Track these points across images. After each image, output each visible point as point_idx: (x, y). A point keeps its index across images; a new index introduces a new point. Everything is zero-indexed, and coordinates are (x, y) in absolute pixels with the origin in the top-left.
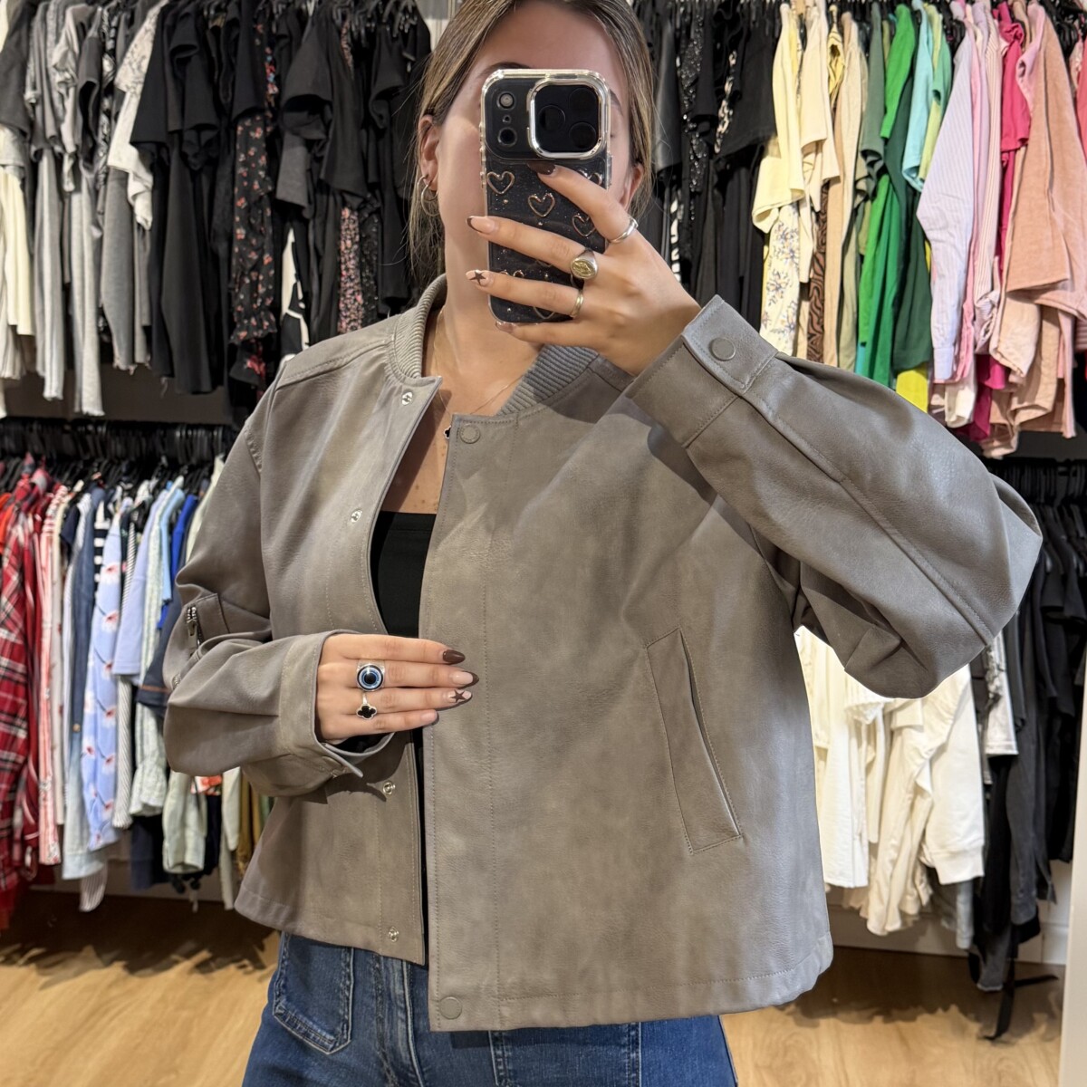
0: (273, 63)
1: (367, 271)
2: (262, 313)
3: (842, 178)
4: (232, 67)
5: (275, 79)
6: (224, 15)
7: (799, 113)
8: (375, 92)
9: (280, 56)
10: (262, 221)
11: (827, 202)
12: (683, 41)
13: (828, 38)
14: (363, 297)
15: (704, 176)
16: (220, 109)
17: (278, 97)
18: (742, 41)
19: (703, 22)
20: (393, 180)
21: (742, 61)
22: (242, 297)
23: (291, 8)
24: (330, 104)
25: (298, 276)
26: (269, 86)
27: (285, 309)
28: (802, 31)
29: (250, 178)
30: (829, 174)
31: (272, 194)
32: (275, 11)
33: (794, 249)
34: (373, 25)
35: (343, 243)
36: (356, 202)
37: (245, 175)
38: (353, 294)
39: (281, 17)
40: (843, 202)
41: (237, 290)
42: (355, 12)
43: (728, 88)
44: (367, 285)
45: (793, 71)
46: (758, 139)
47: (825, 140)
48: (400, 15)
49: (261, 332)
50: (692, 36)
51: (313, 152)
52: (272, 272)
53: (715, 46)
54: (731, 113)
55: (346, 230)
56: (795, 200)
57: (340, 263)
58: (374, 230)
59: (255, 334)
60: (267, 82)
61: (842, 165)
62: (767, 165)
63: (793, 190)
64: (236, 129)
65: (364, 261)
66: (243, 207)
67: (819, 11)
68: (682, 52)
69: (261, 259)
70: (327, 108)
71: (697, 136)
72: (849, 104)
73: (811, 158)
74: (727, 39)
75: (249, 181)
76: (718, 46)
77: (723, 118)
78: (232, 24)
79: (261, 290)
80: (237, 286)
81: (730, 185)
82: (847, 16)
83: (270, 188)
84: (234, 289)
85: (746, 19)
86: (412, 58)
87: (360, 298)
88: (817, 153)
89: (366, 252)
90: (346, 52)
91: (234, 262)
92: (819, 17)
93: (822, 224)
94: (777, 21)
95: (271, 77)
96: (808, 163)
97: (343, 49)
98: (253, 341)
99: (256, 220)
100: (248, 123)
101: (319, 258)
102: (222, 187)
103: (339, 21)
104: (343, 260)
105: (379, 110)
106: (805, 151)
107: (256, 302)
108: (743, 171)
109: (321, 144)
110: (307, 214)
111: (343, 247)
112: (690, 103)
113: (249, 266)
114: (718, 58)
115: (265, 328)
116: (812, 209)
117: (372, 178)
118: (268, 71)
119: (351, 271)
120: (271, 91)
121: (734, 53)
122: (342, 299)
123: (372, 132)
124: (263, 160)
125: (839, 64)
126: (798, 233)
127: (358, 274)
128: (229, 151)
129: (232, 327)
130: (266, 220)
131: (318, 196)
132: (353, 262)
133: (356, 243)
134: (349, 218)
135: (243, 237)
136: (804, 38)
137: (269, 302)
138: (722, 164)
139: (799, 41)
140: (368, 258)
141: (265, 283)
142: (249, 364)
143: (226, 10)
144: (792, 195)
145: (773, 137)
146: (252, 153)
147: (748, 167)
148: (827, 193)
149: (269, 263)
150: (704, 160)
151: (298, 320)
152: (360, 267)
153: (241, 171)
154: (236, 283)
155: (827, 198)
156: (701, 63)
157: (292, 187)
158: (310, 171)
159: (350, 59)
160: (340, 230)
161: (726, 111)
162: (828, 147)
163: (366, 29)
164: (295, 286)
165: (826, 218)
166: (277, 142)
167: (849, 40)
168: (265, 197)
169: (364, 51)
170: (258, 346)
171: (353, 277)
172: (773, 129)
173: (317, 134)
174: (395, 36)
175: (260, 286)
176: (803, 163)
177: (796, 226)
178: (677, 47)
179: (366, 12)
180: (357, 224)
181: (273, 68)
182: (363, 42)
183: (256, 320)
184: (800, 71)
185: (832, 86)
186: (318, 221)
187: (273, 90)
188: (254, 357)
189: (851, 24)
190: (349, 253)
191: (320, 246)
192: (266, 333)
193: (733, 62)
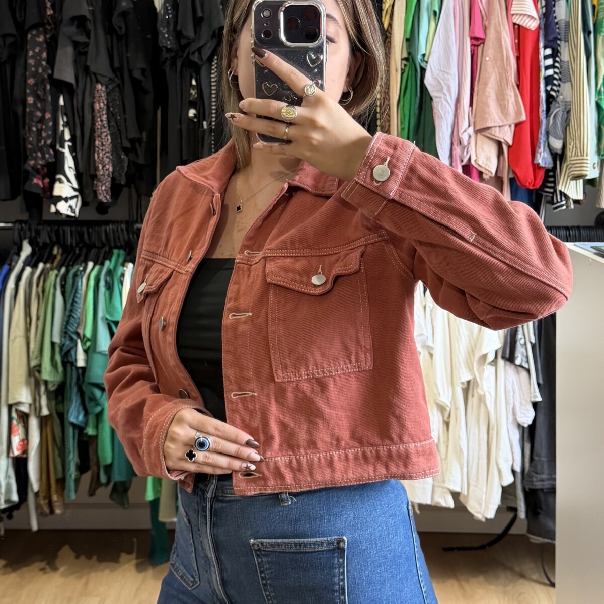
1: (112, 123)
2: (45, 149)
5: (52, 5)
8: (116, 12)
10: (45, 93)
14: (112, 138)
16: (17, 24)
17: (53, 16)
20: (128, 66)
22: (31, 139)
26: (48, 10)
31: (51, 76)
36: (104, 80)
37: (33, 64)
41: (28, 135)
44: (114, 131)
49: (44, 161)
52: (51, 124)
55: (99, 96)
57: (95, 117)
59: (40, 162)
60: (47, 7)
64: (27, 36)
66: (32, 84)
69: (43, 117)
70: (88, 23)
75: (35, 68)
80: (28, 132)
83: (50, 72)
84: (25, 135)
89: (112, 110)
91: (27, 118)
95: (49, 4)
98: (39, 166)
99: (41, 91)
100: (34, 32)
102: (19, 72)
104: (98, 115)
105: (119, 23)
107: (40, 142)
109: (84, 45)
110: (73, 87)
113: (35, 119)
115: (47, 158)
119: (103, 122)
122: (98, 139)
123: (115, 37)
124: (44, 55)
127: (108, 124)
128: (23, 49)
129: (26, 158)
130: (47, 91)
131: (80, 76)
132: (104, 116)
133: (106, 105)
134: (101, 90)
135: (32, 102)
137: (49, 142)
140: (114, 114)
141: (47, 130)
142: (36, 181)
149: (49, 118)
152: (110, 119)
153: (31, 62)
157: (64, 71)
158: (75, 61)
160: (94, 97)
166: (54, 44)
168: (47, 77)
171: (105, 126)
173: (83, 39)
175: (43, 133)
180: (105, 94)
183: (41, 154)
186: (80, 92)
187: (50, 12)
188: (40, 176)
192: (47, 162)
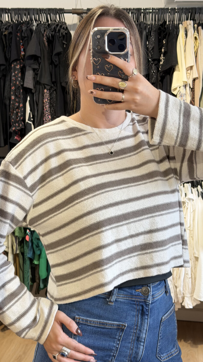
0: (23, 45)
1: (52, 108)
2: (20, 122)
3: (199, 78)
4: (10, 46)
5: (23, 50)
6: (8, 31)
7: (185, 58)
8: (54, 53)
9: (25, 43)
10: (20, 94)
11: (194, 85)
12: (149, 36)
13: (194, 34)
14: (51, 116)
15: (156, 78)
16: (6, 59)
17: (24, 55)
18: (167, 36)
19: (155, 30)
20: (60, 80)
21: (167, 42)
22: (13, 117)
23: (28, 28)
24: (40, 58)
25: (31, 110)
26: (22, 52)
27: (27, 120)
28: (186, 33)
29: (16, 80)
30: (195, 76)
31: (22, 85)
32: (23, 29)
33: (184, 100)
34: (54, 33)
35: (44, 100)
36: (48, 87)
37: (14, 79)
38: (48, 115)
39: (25, 31)
40: (199, 85)
41: (12, 115)
42: (48, 29)
43: (163, 50)
44: (52, 113)
45: (183, 45)
46: (172, 66)
47: (193, 66)
48: (62, 30)
49: (19, 128)
50: (152, 34)
51: (35, 72)
52: (23, 109)
53: (159, 37)
54: (164, 58)
55: (45, 96)
56: (184, 85)
57: (44, 106)
58: (54, 96)
59: (18, 128)
60: (21, 51)
61: (199, 74)
62: (176, 74)
63: (183, 82)
64: (11, 66)
65: (51, 105)
66: (14, 89)
67: (191, 26)
68: (149, 40)
69: (19, 105)
70: (39, 58)
71: (154, 65)
72: (201, 55)
73: (189, 72)
74: (162, 36)
75: (15, 81)
76: (160, 37)
77: (162, 60)
78: (10, 33)
79: (19, 115)
80: (12, 113)
81: (164, 80)
82: (200, 28)
83: (22, 83)
84: (11, 115)
85: (168, 29)
86: (66, 43)
87: (50, 117)
88: (191, 70)
89: (52, 103)
90: (45, 41)
91: (11, 106)
92: (191, 28)
93: (193, 92)
94: (178, 29)
95: (22, 50)
96: (189, 73)
97: (44, 40)
98: (17, 130)
99: (18, 93)
100: (15, 64)
101: (37, 105)
102: (7, 83)
103: (43, 32)
104: (45, 105)
105: (55, 59)
106: (187, 69)
107: (18, 119)
108: (168, 76)
109: (37, 70)
110: (33, 91)
111: (44, 101)
112: (151, 55)
113: (16, 107)
114: (160, 41)
115: (20, 126)
116: (190, 87)
117: (54, 80)
118: (21, 47)
119: (47, 109)
120: (22, 54)
121: (165, 40)
122: (44, 117)
123: (53, 66)
124: (20, 75)
125: (197, 42)
126: (186, 95)
127: (49, 109)
128: (9, 72)
129: (10, 126)
130: (21, 93)
131: (37, 86)
132: (48, 106)
133: (49, 100)
134: (46, 92)
135: (14, 99)
136: (186, 35)
137: (22, 118)
138: (161, 74)
139: (185, 36)
140: (52, 104)
141: (21, 112)
142: (16, 138)
143: (8, 29)
144: (184, 83)
145: (177, 65)
146: (16, 73)
147: (170, 75)
148: (194, 82)
149: (22, 106)
150: (156, 73)
151: (31, 124)
152: (50, 107)
153: (13, 78)
154: (11, 112)
155: (194, 84)
156: (154, 43)
157: (29, 83)
158: (34, 78)
159: (46, 44)
160: (44, 96)
161: (163, 58)
162: (195, 68)
163: (51, 34)
164: (30, 113)
165: (194, 90)
166: (24, 69)
167: (200, 35)
168: (21, 86)
169: (51, 41)
170: (18, 132)
171: (48, 110)
172: (177, 63)
173: (36, 67)
174: (60, 36)
175: (19, 113)
176: (187, 73)
177: (185, 93)
178: (147, 38)
179: (51, 29)
180: (49, 94)
181: (23, 46)
182: (50, 38)
183: (18, 124)
184: (185, 45)
185: (195, 49)
186: (37, 93)
187: (23, 53)
188: (17, 135)
189: (201, 30)
190: (47, 103)
191: (37, 101)
192: (21, 128)
193: (164, 42)
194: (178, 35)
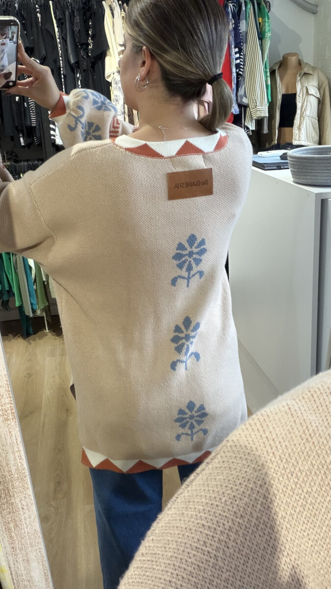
194: (104, 15)
